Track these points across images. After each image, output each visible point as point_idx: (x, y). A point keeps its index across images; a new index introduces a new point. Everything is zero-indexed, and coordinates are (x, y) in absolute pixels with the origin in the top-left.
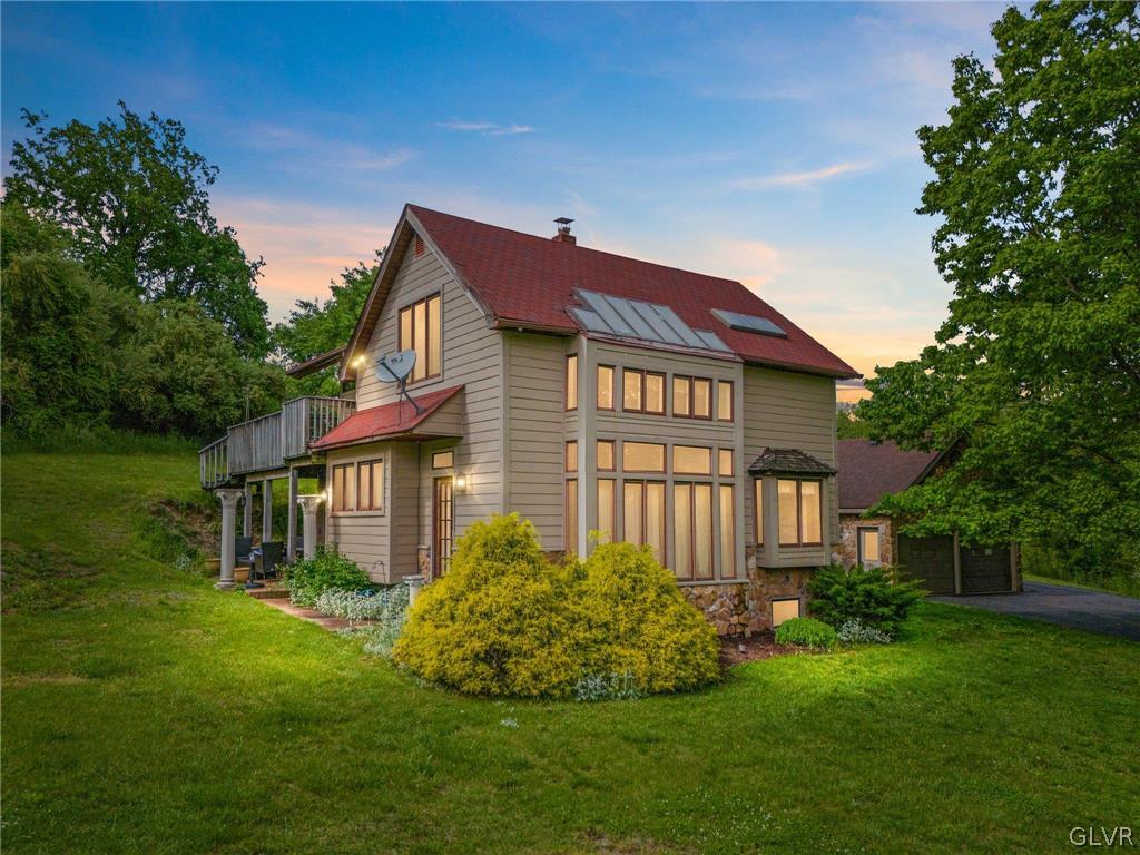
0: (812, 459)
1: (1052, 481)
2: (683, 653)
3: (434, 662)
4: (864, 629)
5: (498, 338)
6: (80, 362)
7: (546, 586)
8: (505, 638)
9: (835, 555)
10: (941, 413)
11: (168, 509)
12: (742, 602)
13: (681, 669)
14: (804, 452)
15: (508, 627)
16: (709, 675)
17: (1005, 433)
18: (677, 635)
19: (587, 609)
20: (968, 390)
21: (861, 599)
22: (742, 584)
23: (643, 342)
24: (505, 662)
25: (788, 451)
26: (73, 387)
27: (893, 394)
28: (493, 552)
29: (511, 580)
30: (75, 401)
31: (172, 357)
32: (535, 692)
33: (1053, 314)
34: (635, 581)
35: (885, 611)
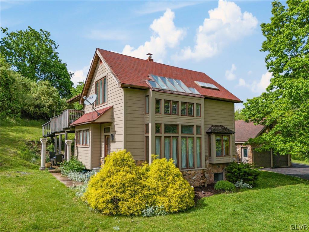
0: (227, 128)
1: (304, 135)
2: (182, 198)
3: (94, 202)
4: (244, 183)
5: (122, 90)
6: (12, 99)
7: (134, 176)
8: (119, 194)
9: (234, 159)
10: (268, 113)
11: (32, 143)
12: (204, 175)
13: (180, 204)
14: (224, 126)
15: (120, 191)
16: (191, 205)
17: (290, 120)
18: (179, 192)
19: (148, 183)
20: (277, 106)
21: (243, 174)
22: (204, 169)
23: (171, 92)
24: (118, 203)
25: (219, 126)
26: (10, 107)
27: (252, 107)
28: (116, 164)
29: (122, 173)
30: (10, 111)
31: (40, 97)
32: (128, 214)
33: (305, 81)
34: (165, 173)
35: (251, 177)
